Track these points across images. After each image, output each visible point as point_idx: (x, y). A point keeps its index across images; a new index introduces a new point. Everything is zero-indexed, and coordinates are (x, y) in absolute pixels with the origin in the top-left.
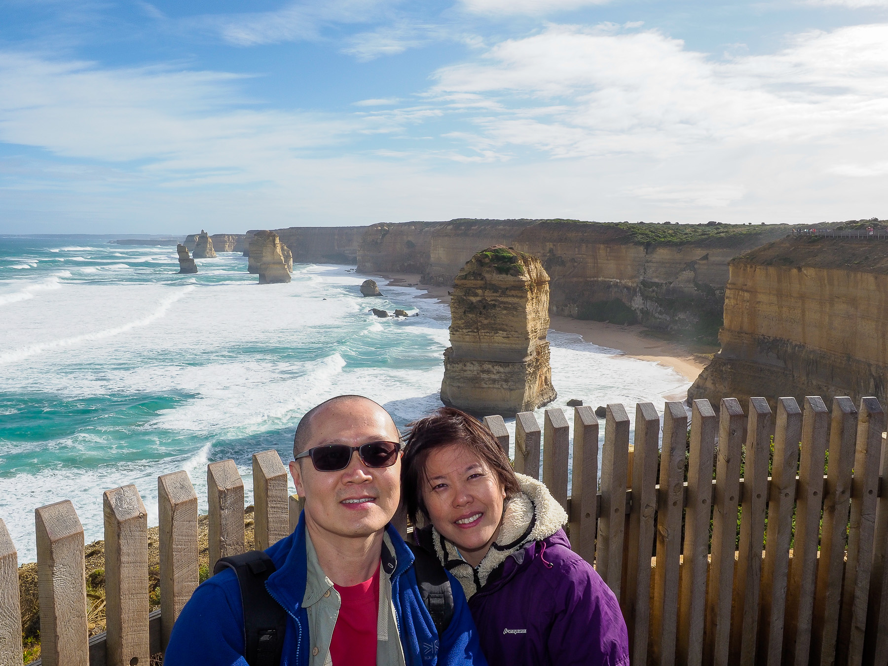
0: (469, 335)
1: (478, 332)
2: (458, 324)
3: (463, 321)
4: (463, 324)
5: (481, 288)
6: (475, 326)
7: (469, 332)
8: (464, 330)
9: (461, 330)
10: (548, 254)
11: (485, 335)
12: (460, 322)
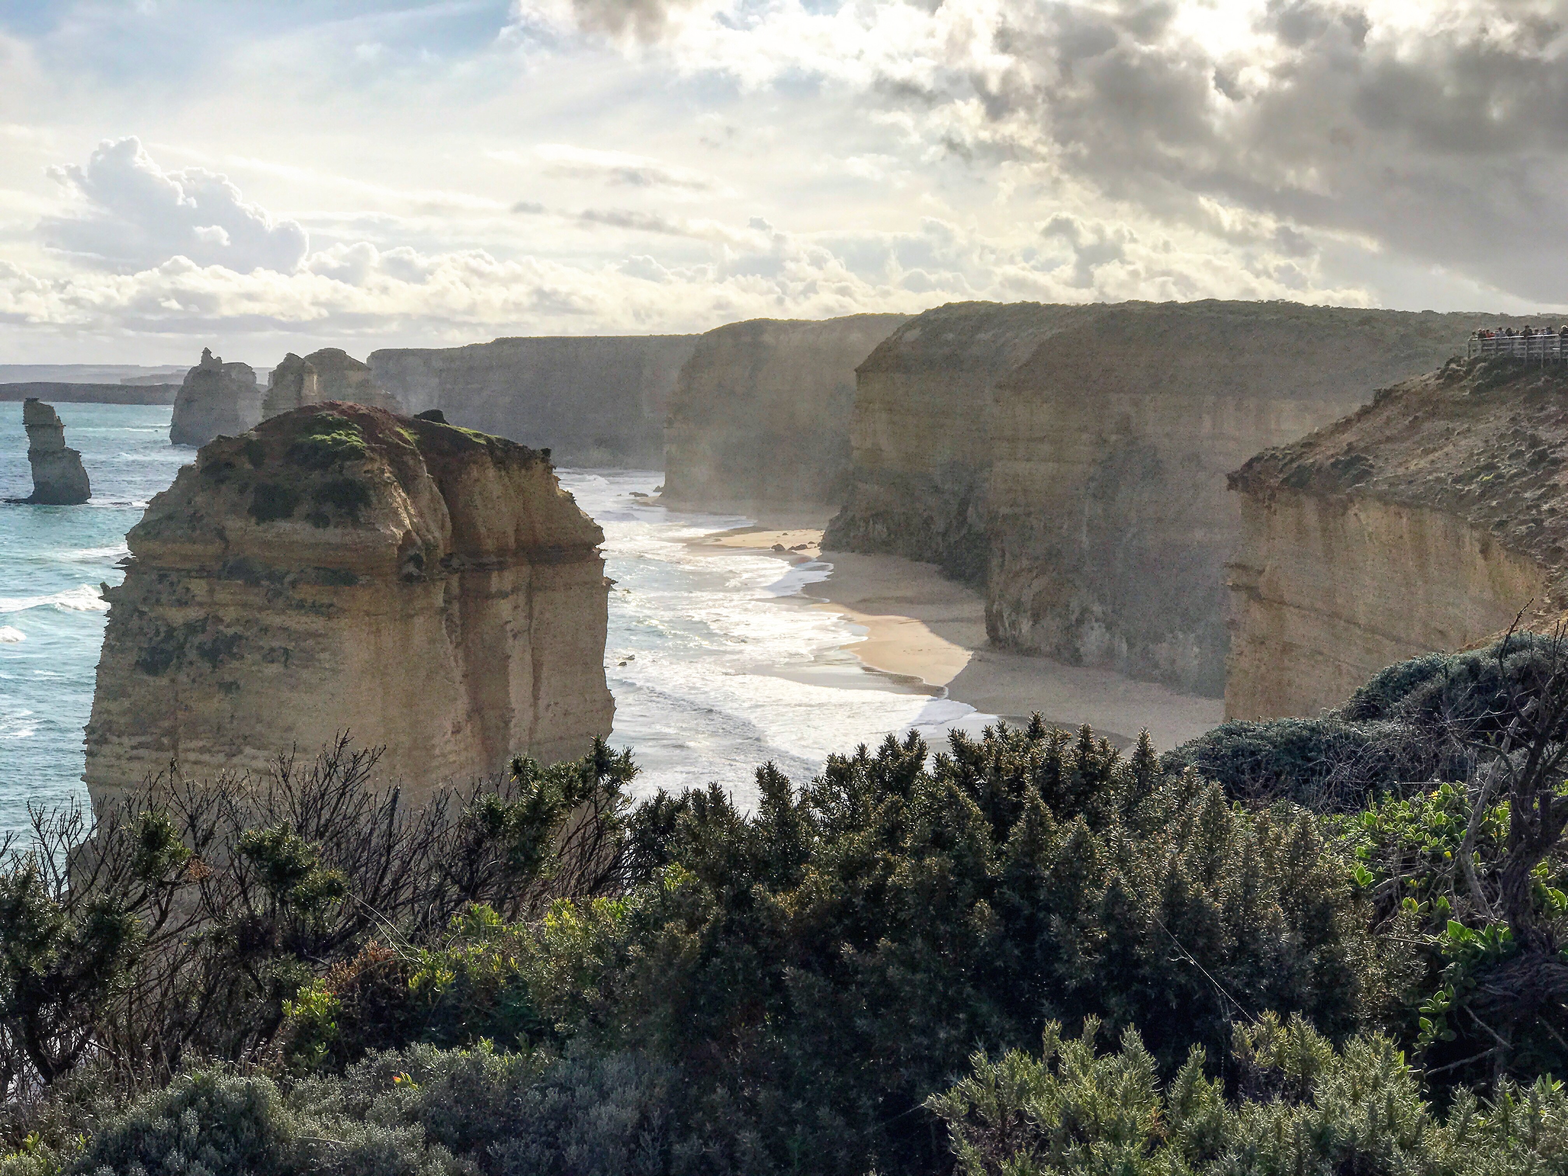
0: (139, 758)
1: (175, 747)
2: (109, 712)
3: (127, 703)
4: (124, 713)
5: (203, 572)
6: (166, 724)
7: (140, 745)
8: (125, 740)
9: (115, 739)
10: (1114, 438)
11: (196, 763)
12: (113, 706)
